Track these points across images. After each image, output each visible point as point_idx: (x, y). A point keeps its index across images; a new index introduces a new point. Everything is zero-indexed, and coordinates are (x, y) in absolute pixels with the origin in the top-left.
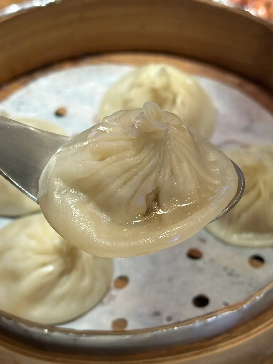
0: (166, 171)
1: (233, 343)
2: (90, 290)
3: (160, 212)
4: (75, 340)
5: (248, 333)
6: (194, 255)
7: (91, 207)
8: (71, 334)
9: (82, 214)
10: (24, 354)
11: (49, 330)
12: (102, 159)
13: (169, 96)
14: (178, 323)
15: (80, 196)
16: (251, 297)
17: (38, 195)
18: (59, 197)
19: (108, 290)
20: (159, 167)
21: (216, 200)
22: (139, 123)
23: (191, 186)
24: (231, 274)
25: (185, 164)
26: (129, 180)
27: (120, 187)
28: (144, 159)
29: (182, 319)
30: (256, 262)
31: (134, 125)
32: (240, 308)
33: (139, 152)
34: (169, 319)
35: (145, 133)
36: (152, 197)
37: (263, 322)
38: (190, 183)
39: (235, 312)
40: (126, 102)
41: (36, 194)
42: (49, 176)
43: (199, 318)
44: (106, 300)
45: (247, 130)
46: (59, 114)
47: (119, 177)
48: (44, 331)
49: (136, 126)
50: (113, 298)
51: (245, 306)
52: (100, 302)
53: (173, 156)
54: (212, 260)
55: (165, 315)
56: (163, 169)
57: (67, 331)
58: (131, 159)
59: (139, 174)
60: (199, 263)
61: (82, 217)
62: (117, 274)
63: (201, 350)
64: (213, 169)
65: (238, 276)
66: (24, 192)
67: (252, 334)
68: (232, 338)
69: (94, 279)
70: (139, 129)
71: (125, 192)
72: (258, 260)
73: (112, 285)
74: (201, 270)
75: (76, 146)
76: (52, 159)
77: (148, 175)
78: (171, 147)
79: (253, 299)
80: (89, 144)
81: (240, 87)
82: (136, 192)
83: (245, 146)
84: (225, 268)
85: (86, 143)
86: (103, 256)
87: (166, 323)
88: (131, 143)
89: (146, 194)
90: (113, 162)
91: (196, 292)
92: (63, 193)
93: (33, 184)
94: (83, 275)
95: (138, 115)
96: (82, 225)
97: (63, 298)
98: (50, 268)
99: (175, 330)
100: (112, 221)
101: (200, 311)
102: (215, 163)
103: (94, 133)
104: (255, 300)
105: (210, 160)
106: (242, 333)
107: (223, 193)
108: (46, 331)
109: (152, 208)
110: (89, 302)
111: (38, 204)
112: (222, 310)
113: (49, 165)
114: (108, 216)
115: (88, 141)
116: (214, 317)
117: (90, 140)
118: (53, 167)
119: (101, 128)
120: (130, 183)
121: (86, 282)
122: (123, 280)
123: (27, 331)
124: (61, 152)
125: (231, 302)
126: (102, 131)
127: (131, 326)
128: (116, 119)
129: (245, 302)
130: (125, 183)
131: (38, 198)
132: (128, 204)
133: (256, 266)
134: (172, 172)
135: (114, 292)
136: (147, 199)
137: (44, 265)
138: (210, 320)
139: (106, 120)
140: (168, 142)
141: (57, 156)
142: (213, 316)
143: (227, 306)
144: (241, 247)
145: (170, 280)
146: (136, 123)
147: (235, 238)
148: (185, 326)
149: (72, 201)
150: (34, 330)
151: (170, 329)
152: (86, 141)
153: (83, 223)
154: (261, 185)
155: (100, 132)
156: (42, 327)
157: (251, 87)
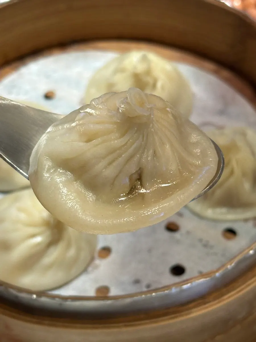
0: (149, 153)
1: (207, 308)
2: (75, 260)
3: (143, 191)
4: (61, 304)
5: (220, 300)
6: (172, 228)
7: (77, 186)
8: (57, 299)
9: (69, 192)
10: (14, 317)
11: (37, 295)
12: (89, 141)
13: (150, 80)
14: (156, 290)
15: (67, 175)
16: (223, 266)
17: (29, 172)
18: (48, 175)
19: (92, 259)
20: (142, 149)
21: (196, 181)
22: (123, 108)
23: (173, 167)
24: (206, 246)
25: (168, 146)
26: (113, 161)
27: (106, 167)
28: (128, 142)
29: (160, 286)
30: (229, 235)
31: (118, 109)
32: (213, 276)
33: (123, 135)
34: (148, 286)
35: (129, 117)
36: (136, 176)
37: (234, 289)
38: (171, 164)
39: (209, 280)
40: (111, 85)
41: (27, 171)
42: (39, 155)
43: (175, 284)
44: (90, 269)
45: (222, 112)
46: (48, 96)
47: (104, 158)
48: (32, 296)
49: (120, 111)
50: (97, 267)
51: (217, 274)
52: (85, 270)
53: (156, 138)
54: (188, 233)
55: (145, 283)
56: (146, 150)
57: (54, 297)
58: (116, 141)
59: (123, 156)
60: (177, 235)
61: (69, 195)
62: (100, 245)
63: (178, 315)
64: (195, 150)
65: (212, 247)
66: (16, 169)
67: (224, 300)
68: (205, 303)
69: (79, 250)
70: (123, 114)
71: (109, 172)
72: (231, 232)
73: (96, 255)
74: (178, 242)
75: (65, 127)
76: (42, 138)
77: (131, 157)
78: (154, 129)
79: (224, 268)
80: (77, 125)
81: (216, 73)
82: (120, 172)
83: (221, 128)
84: (201, 240)
85: (74, 124)
86: (88, 233)
87: (145, 289)
88: (115, 126)
89: (130, 174)
90: (99, 144)
91: (173, 262)
92: (51, 171)
93: (24, 162)
94: (68, 246)
95: (123, 99)
96: (69, 202)
97: (50, 267)
98: (38, 239)
99: (153, 296)
100: (97, 199)
101: (177, 279)
102: (196, 144)
103: (81, 115)
104: (227, 269)
105: (192, 141)
106: (215, 299)
107: (203, 174)
108: (35, 296)
109: (135, 187)
110: (74, 271)
111: (29, 180)
112: (196, 278)
113: (39, 144)
114: (93, 194)
115: (75, 123)
116: (189, 285)
117: (77, 122)
118: (43, 146)
119: (88, 110)
120: (114, 164)
121: (72, 252)
122: (106, 251)
123: (17, 297)
124: (51, 131)
125: (205, 271)
126: (89, 113)
127: (114, 292)
128: (102, 102)
129: (217, 270)
130: (110, 164)
131: (28, 174)
132: (113, 184)
133: (228, 238)
134: (155, 153)
135: (97, 262)
136: (130, 179)
137: (33, 236)
138: (185, 287)
139: (93, 102)
140: (151, 125)
141: (47, 136)
142: (188, 283)
143: (202, 275)
144: (215, 221)
145: (150, 251)
146: (120, 107)
147: (210, 213)
148: (162, 293)
149: (60, 179)
150: (23, 296)
151: (149, 295)
152: (74, 123)
153: (70, 201)
154: (234, 163)
155: (88, 114)
156: (31, 292)
157: (226, 73)
